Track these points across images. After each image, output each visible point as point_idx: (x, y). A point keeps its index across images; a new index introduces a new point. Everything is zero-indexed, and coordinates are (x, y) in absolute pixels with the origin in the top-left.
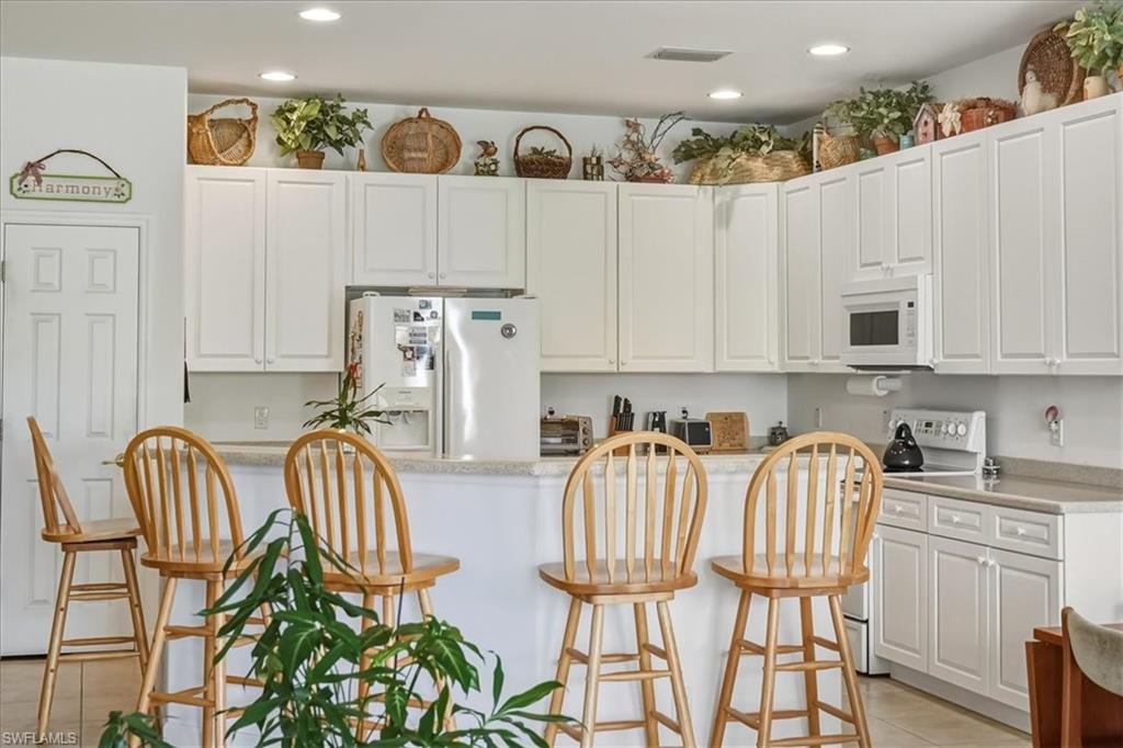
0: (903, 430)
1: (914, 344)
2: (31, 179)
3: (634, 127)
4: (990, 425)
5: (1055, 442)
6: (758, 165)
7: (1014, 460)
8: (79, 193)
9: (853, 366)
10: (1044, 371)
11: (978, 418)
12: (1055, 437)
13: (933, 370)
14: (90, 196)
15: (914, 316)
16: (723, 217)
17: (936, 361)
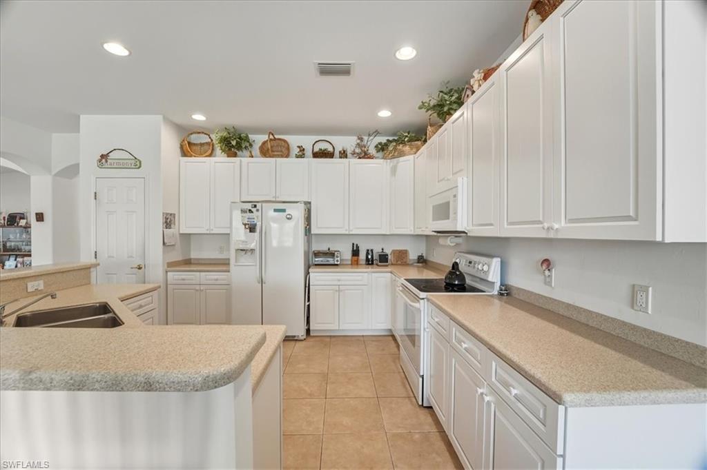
0: (455, 265)
1: (455, 219)
2: (104, 160)
3: (361, 139)
4: (503, 266)
5: (548, 282)
6: (407, 148)
7: (518, 289)
8: (121, 165)
9: (435, 232)
10: (543, 235)
11: (496, 262)
12: (548, 280)
13: (466, 233)
14: (125, 166)
15: (456, 201)
16: (394, 171)
17: (468, 228)
